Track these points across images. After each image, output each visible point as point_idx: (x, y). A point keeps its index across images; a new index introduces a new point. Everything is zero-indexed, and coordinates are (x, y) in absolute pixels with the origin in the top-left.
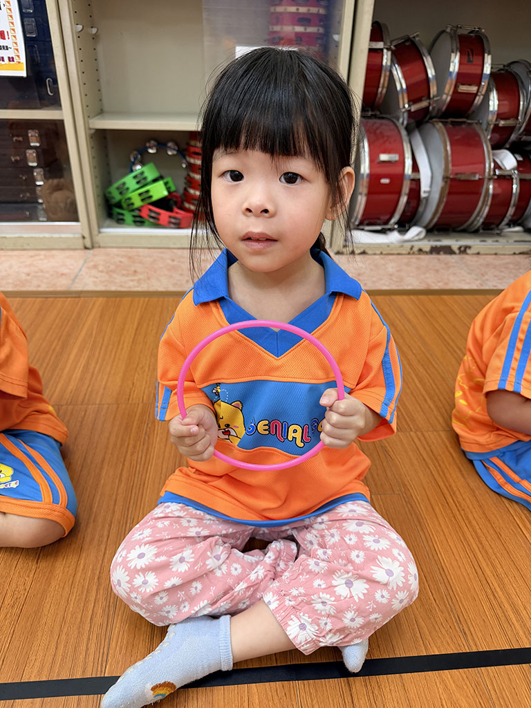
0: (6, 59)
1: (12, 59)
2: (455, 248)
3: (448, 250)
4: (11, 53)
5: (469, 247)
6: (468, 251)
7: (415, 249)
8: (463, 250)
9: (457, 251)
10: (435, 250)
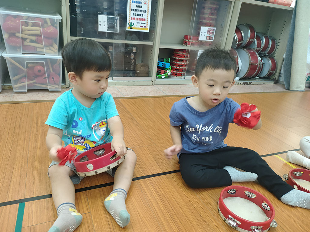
0: (143, 27)
1: (144, 27)
2: (248, 83)
3: (247, 84)
4: (145, 25)
5: (252, 83)
6: (251, 84)
7: (239, 83)
8: (250, 83)
9: (249, 84)
10: (244, 84)
